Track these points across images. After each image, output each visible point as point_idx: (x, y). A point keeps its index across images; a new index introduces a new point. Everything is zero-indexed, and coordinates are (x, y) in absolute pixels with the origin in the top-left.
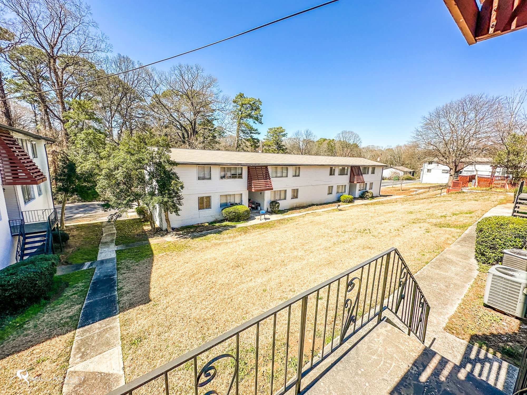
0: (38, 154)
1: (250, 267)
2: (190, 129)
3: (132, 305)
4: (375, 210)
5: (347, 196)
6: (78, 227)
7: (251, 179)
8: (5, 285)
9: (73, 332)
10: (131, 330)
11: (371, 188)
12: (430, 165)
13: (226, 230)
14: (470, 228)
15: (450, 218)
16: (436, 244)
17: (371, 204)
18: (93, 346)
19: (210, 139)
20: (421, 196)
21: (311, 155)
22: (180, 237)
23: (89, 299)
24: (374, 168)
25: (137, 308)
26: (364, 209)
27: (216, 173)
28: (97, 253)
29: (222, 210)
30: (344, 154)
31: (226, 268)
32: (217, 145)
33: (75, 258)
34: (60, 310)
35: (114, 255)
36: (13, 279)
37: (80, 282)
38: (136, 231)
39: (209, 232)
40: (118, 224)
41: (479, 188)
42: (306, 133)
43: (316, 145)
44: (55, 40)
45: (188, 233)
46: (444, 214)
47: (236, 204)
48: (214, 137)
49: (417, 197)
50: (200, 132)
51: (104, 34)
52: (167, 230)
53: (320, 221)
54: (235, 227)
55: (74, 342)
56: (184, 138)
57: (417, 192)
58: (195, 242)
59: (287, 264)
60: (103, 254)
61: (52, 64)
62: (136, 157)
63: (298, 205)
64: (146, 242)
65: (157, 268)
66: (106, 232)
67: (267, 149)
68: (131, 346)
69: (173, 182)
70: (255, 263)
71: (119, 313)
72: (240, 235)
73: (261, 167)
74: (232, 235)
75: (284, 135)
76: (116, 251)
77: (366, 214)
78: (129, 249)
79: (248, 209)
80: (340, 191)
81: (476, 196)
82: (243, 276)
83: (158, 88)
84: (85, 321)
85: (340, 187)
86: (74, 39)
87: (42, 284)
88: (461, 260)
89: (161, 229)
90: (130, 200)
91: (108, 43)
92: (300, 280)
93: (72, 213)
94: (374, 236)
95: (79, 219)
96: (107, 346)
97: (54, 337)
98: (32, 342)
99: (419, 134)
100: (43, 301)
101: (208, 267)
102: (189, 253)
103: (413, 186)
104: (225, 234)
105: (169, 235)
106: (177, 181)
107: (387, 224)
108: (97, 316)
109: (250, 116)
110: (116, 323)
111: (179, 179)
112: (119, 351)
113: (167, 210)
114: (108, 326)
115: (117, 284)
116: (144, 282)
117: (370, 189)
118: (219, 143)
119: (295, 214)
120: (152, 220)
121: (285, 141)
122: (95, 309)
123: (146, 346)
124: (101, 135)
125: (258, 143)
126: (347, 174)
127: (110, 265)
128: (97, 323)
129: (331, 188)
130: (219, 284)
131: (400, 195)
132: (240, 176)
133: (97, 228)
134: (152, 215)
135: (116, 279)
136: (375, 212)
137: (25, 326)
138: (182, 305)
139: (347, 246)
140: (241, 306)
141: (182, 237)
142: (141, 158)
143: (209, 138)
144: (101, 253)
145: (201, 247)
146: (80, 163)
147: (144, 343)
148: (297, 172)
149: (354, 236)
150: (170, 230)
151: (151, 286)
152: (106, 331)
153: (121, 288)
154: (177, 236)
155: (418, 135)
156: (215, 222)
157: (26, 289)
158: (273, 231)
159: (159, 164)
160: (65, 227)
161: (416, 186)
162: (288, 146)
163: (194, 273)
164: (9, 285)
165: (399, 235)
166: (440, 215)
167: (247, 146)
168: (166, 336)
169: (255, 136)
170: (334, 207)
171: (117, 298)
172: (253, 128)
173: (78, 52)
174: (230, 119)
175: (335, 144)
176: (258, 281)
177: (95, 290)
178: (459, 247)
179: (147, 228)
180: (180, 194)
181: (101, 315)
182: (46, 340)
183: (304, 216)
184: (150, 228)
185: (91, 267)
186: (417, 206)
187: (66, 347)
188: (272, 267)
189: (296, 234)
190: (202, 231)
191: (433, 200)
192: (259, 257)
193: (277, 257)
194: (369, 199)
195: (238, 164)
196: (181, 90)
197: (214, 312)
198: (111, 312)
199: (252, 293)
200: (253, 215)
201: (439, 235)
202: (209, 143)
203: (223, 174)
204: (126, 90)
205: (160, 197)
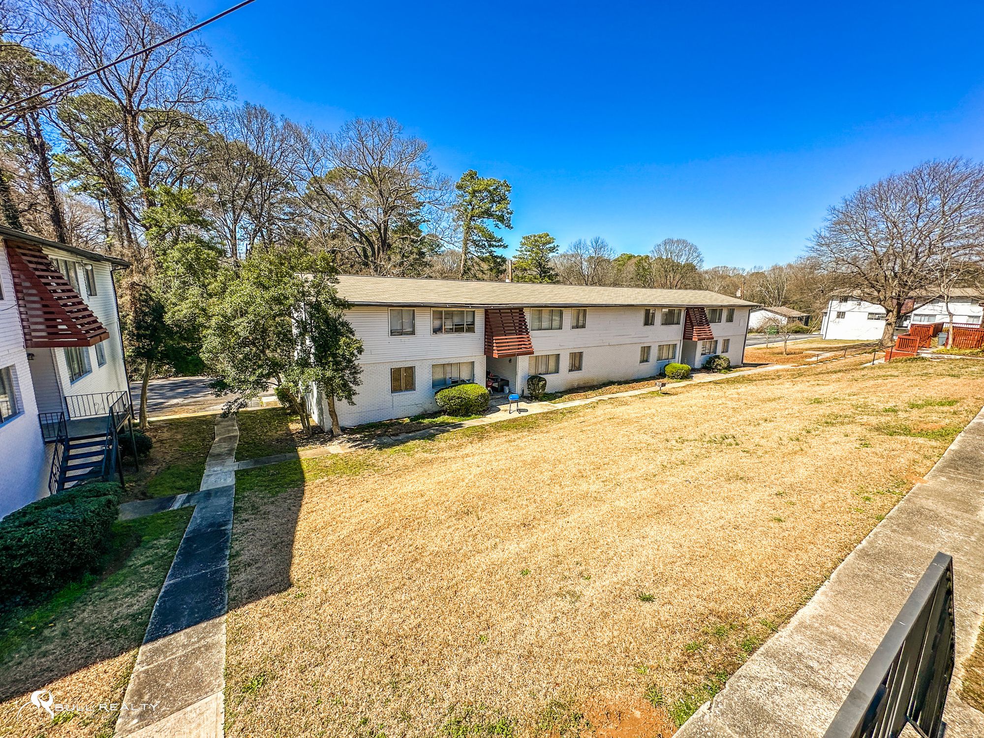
0: (97, 289)
1: (493, 516)
2: (378, 240)
3: (254, 595)
4: (738, 394)
5: (679, 365)
6: (171, 424)
7: (492, 333)
8: (13, 546)
9: (132, 653)
10: (246, 655)
11: (725, 350)
12: (844, 304)
13: (443, 432)
14: (959, 438)
15: (906, 415)
16: (891, 473)
17: (728, 381)
18: (168, 690)
19: (414, 259)
20: (830, 366)
21: (604, 285)
22: (355, 446)
23: (173, 576)
24: (732, 309)
25: (264, 601)
26: (716, 392)
27: (424, 322)
28: (201, 476)
29: (436, 393)
30: (668, 283)
31: (443, 517)
32: (427, 270)
33: (160, 484)
34: (117, 599)
35: (231, 481)
36: (29, 534)
37: (163, 536)
38: (276, 433)
39: (411, 437)
40: (242, 419)
41: (956, 350)
42: (594, 244)
43: (613, 267)
44: (135, 82)
45: (371, 437)
46: (890, 405)
47: (463, 382)
48: (422, 254)
49: (822, 367)
50: (394, 245)
51: (221, 67)
52: (331, 431)
53: (627, 417)
54: (460, 426)
55: (133, 676)
56: (366, 256)
57: (819, 358)
58: (385, 456)
59: (569, 511)
60: (213, 479)
61: (130, 124)
62: (273, 292)
63: (582, 383)
64: (292, 454)
65: (310, 511)
66: (220, 434)
67: (520, 275)
68: (244, 695)
69: (343, 340)
70: (502, 506)
71: (228, 612)
72: (471, 443)
73: (511, 309)
74: (454, 442)
75: (552, 250)
76: (236, 472)
77: (720, 402)
78: (260, 468)
79: (485, 391)
80: (664, 356)
81: (952, 366)
82: (479, 536)
83: (317, 165)
84: (159, 628)
85: (665, 348)
86: (168, 78)
87: (85, 544)
88: (959, 513)
89: (322, 430)
90: (262, 376)
91: (228, 84)
92: (599, 550)
93: (163, 396)
94: (747, 452)
95: (174, 409)
96: (196, 691)
97: (94, 663)
98: (52, 671)
99: (823, 242)
100: (88, 577)
101: (407, 514)
102: (371, 480)
103: (808, 346)
104: (442, 442)
105: (336, 442)
106: (349, 338)
107: (770, 425)
108: (184, 617)
109: (488, 213)
110: (220, 635)
111: (353, 335)
112: (218, 705)
113: (331, 394)
114: (202, 642)
115: (231, 543)
116: (282, 542)
117: (723, 352)
118: (431, 266)
119: (577, 402)
120: (304, 412)
121: (554, 260)
122: (183, 600)
123: (273, 697)
124: (210, 252)
125: (503, 265)
126: (678, 323)
127: (223, 501)
128: (182, 633)
129: (646, 350)
130: (429, 553)
131: (783, 363)
132: (471, 328)
133: (205, 427)
134: (303, 402)
135: (230, 532)
136: (739, 400)
137: (46, 632)
138: (353, 598)
139: (691, 473)
140: (475, 608)
141: (359, 445)
142: (283, 295)
143: (412, 257)
144: (208, 476)
145: (395, 468)
146: (174, 304)
147: (270, 689)
148: (581, 318)
149: (703, 451)
150: (337, 431)
151: (295, 552)
152: (197, 653)
153: (238, 554)
154: (350, 444)
155: (821, 245)
156: (424, 416)
157: (54, 554)
158: (535, 437)
159: (317, 306)
160: (147, 424)
161: (814, 345)
162: (560, 269)
163: (379, 524)
164: (21, 548)
165: (802, 450)
166: (881, 407)
167: (482, 271)
168: (317, 674)
169: (498, 252)
170: (654, 387)
171: (228, 576)
172: (493, 237)
173: (176, 102)
174: (451, 220)
175: (650, 264)
176: (511, 548)
177: (188, 556)
178: (945, 483)
179: (295, 426)
180: (356, 363)
181: (192, 613)
182: (79, 668)
183: (595, 405)
184: (300, 426)
185: (187, 505)
186: (826, 387)
187: (114, 689)
188: (538, 516)
189: (582, 443)
190: (397, 435)
191: (857, 374)
192: (509, 492)
193: (547, 494)
194: (723, 371)
195: (466, 306)
196: (361, 167)
197: (420, 620)
198: (212, 608)
199: (498, 577)
200: (494, 404)
201: (893, 453)
202: (412, 265)
203: (437, 323)
204: (261, 171)
205: (319, 370)
